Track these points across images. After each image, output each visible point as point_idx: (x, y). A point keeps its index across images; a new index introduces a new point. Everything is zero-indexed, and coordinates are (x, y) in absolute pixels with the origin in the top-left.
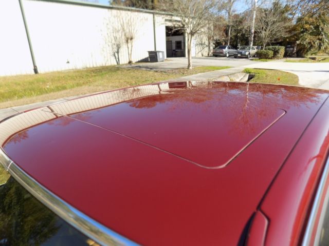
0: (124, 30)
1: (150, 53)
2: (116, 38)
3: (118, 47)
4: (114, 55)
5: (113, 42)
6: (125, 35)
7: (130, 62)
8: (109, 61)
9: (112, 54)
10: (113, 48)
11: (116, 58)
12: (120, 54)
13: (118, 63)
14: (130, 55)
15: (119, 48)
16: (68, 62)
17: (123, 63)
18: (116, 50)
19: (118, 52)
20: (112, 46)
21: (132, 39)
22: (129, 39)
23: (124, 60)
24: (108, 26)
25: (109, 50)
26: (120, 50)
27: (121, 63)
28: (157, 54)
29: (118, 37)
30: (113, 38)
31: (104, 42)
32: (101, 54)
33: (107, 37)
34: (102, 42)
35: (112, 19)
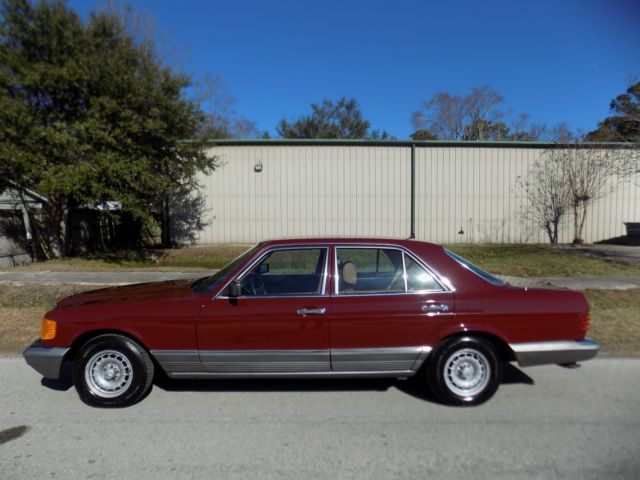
0: (572, 183)
1: (631, 226)
2: (554, 197)
3: (559, 212)
4: (548, 227)
5: (549, 202)
6: (574, 193)
7: (577, 241)
8: (536, 234)
9: (543, 222)
10: (546, 214)
11: (550, 232)
12: (560, 226)
13: (552, 241)
14: (578, 227)
15: (559, 214)
16: (462, 232)
17: (565, 242)
18: (553, 218)
19: (556, 222)
20: (545, 210)
21: (586, 198)
22: (581, 199)
23: (566, 236)
24: (543, 177)
25: (538, 217)
26: (561, 218)
27: (559, 241)
29: (560, 195)
30: (549, 196)
31: (530, 203)
32: (522, 222)
33: (536, 194)
34: (526, 202)
35: (552, 165)
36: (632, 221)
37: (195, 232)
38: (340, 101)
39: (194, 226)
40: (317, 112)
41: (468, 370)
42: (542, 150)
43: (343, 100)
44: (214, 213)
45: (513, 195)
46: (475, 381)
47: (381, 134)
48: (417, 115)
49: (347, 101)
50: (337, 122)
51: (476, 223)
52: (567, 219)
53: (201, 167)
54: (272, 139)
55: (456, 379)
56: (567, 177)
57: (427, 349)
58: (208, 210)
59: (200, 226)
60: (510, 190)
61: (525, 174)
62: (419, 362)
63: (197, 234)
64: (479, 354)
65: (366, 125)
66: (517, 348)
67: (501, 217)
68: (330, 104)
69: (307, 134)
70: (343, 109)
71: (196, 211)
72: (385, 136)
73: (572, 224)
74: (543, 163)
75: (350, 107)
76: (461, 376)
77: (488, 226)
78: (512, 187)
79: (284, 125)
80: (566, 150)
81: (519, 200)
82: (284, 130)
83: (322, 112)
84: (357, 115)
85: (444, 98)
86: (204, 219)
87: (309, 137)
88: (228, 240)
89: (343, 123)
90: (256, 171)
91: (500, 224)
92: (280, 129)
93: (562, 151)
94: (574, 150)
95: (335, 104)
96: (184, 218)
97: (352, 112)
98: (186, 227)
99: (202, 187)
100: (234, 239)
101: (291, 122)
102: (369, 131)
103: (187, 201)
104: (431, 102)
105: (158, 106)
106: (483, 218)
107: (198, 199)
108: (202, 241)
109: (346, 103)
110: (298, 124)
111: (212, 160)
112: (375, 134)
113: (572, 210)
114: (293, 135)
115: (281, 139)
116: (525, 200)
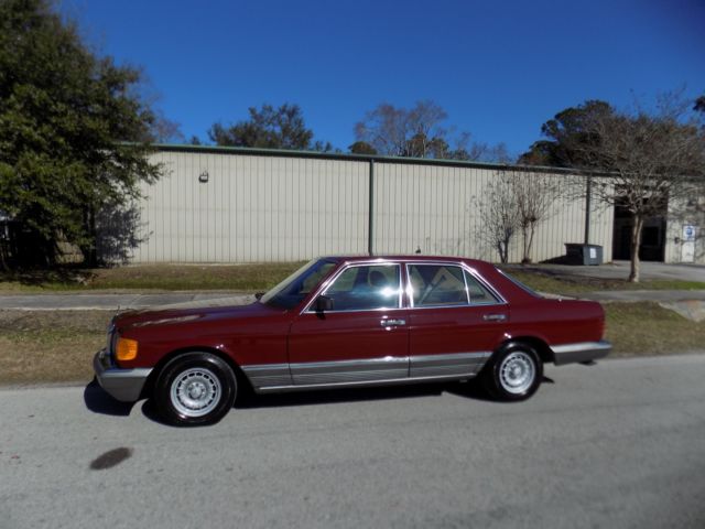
0: (521, 205)
1: (570, 247)
2: (505, 217)
3: (509, 232)
4: (499, 246)
5: (501, 223)
6: (523, 214)
7: (526, 261)
8: (488, 254)
9: (495, 242)
10: (498, 234)
11: (501, 251)
12: (510, 245)
13: (503, 260)
14: (527, 248)
15: (509, 235)
16: (419, 251)
17: (514, 261)
18: (503, 238)
19: (506, 242)
20: (497, 230)
21: (533, 219)
22: (530, 220)
23: (515, 256)
24: (495, 198)
25: (490, 237)
26: (511, 239)
27: (509, 261)
28: (585, 250)
29: (510, 215)
30: (500, 216)
31: (483, 223)
32: (476, 242)
33: (489, 214)
34: (480, 222)
35: (504, 186)
36: (569, 242)
37: (128, 249)
38: (281, 107)
39: (126, 242)
40: (255, 117)
41: (518, 371)
42: (495, 172)
43: (285, 106)
44: (151, 227)
45: (468, 215)
46: (523, 379)
47: (324, 145)
48: (359, 126)
49: (290, 107)
50: (278, 130)
51: (433, 242)
52: (517, 239)
53: (143, 175)
54: (203, 146)
55: (508, 379)
56: (516, 198)
57: (488, 354)
58: (144, 225)
59: (134, 243)
60: (466, 210)
61: (479, 194)
62: (482, 365)
63: (130, 252)
64: (526, 356)
65: (309, 135)
66: (556, 349)
67: (456, 236)
68: (270, 109)
69: (244, 141)
70: (285, 116)
71: (129, 225)
72: (328, 147)
73: (520, 244)
74: (495, 184)
75: (292, 113)
76: (512, 376)
77: (444, 246)
78: (468, 207)
79: (217, 129)
80: (516, 173)
81: (473, 220)
82: (216, 134)
83: (261, 117)
84: (299, 123)
85: (388, 111)
86: (139, 235)
87: (246, 144)
88: (167, 258)
89: (285, 131)
90: (201, 181)
91: (456, 244)
92: (213, 133)
93: (511, 172)
94: (522, 173)
95: (276, 110)
96: (114, 232)
97: (293, 120)
98: (117, 243)
99: (145, 198)
100: (175, 258)
101: (226, 126)
102: (313, 142)
103: (118, 213)
104: (375, 113)
105: (99, 102)
106: (439, 237)
107: (132, 211)
108: (136, 259)
109: (287, 109)
110: (235, 130)
111: (156, 168)
112: (318, 146)
113: (520, 231)
114: (228, 142)
115: (214, 145)
116: (479, 220)
